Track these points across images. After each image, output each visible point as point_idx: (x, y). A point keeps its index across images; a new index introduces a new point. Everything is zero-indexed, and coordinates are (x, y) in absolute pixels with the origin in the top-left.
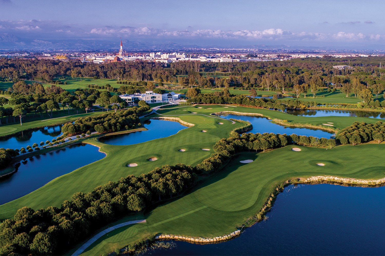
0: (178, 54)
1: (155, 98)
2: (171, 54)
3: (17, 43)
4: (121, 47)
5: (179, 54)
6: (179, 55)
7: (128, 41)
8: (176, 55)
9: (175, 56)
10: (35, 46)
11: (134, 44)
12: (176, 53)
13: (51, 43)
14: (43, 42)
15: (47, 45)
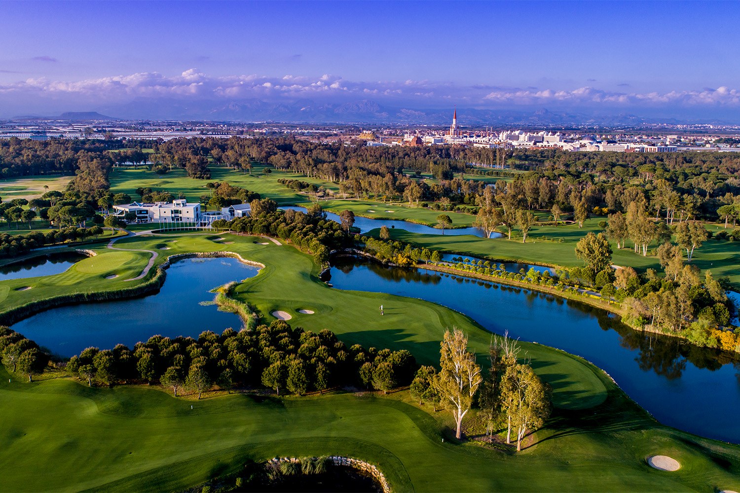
0: (547, 135)
1: (181, 213)
2: (536, 133)
3: (377, 114)
4: (454, 120)
5: (550, 133)
6: (549, 136)
7: (547, 111)
8: (545, 136)
9: (543, 137)
10: (401, 118)
11: (557, 116)
12: (544, 133)
13: (424, 114)
14: (413, 112)
15: (419, 117)
